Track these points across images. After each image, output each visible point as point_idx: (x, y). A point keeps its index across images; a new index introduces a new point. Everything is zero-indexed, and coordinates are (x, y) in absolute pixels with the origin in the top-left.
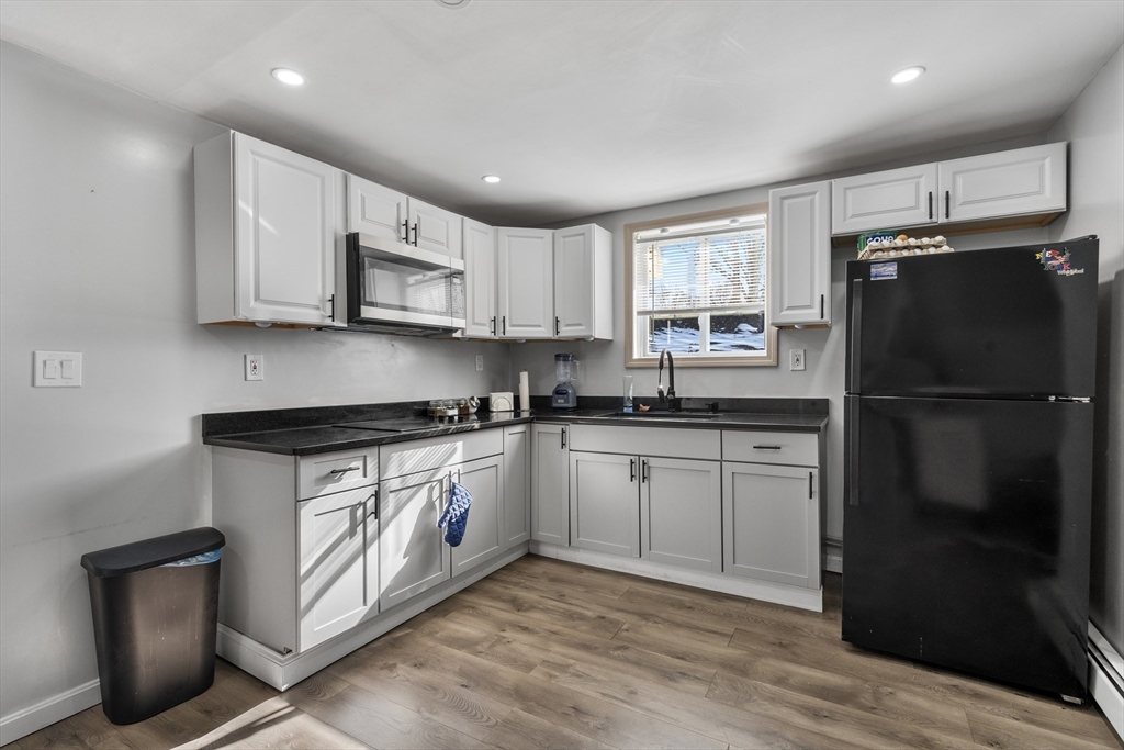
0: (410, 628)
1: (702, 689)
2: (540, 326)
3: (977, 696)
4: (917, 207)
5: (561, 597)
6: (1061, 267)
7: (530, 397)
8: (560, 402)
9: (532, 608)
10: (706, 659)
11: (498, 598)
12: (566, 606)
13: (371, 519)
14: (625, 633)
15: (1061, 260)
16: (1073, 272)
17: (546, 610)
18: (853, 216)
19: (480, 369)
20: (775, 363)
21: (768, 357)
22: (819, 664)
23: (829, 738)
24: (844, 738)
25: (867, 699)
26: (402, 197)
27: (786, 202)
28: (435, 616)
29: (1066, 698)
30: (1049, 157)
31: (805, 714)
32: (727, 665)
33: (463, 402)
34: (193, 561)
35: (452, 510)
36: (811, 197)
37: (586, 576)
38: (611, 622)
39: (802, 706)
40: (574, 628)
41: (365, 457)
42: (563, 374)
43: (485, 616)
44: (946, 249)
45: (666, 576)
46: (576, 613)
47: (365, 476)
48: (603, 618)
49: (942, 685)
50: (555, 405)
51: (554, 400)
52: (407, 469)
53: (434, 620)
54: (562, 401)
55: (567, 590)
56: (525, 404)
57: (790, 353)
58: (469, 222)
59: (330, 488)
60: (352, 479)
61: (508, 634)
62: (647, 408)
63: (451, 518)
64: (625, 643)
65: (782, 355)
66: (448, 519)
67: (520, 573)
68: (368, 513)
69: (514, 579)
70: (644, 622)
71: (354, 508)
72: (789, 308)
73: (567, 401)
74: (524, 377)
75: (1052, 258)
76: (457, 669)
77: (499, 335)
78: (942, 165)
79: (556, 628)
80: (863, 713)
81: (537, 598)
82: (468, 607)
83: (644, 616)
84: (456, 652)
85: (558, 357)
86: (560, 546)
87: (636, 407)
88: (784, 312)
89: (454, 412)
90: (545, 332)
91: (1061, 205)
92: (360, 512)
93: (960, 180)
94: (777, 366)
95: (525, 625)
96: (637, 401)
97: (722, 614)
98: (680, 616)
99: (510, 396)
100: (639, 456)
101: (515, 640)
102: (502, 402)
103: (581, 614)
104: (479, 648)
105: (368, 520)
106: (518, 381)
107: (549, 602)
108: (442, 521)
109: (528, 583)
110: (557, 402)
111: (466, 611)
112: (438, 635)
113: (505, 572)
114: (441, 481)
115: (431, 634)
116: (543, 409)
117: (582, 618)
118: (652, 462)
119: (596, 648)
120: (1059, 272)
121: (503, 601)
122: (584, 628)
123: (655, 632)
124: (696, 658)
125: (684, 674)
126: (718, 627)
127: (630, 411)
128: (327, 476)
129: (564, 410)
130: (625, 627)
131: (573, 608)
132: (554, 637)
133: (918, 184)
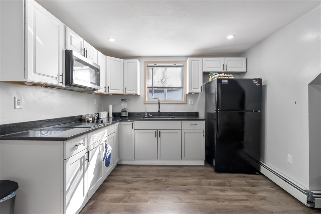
0: (94, 200)
1: (195, 192)
2: (119, 90)
3: (243, 177)
4: (220, 67)
5: (139, 176)
6: (256, 84)
7: (113, 113)
8: (124, 114)
9: (132, 182)
10: (190, 184)
11: (119, 181)
12: (143, 179)
13: (86, 162)
14: (165, 182)
15: (257, 82)
16: (258, 85)
17: (137, 181)
18: (208, 67)
19: (95, 104)
20: (186, 103)
21: (184, 101)
22: (213, 178)
23: (229, 195)
24: (231, 194)
25: (228, 184)
26: (82, 40)
27: (193, 62)
28: (101, 193)
29: (256, 173)
30: (243, 60)
31: (220, 191)
32: (196, 184)
33: (93, 115)
34: (5, 199)
35: (107, 154)
36: (198, 61)
37: (141, 168)
38: (159, 180)
39: (218, 189)
40: (150, 185)
41: (84, 138)
42: (124, 105)
43: (118, 189)
44: (233, 78)
45: (164, 164)
46: (147, 180)
47: (84, 146)
48: (156, 179)
49: (237, 176)
50: (122, 115)
51: (122, 114)
52: (95, 141)
53: (101, 195)
54: (125, 114)
55: (139, 174)
56: (111, 116)
57: (190, 100)
58: (99, 52)
59: (75, 152)
60: (81, 147)
61: (131, 192)
62: (152, 115)
63: (107, 157)
64: (168, 185)
65: (188, 100)
66: (106, 157)
67: (120, 171)
68: (85, 159)
69: (119, 174)
70: (168, 178)
71: (81, 159)
72: (193, 89)
73: (126, 114)
74: (111, 106)
75: (255, 82)
76: (123, 209)
77: (107, 92)
78: (225, 58)
79: (145, 186)
80: (229, 187)
81: (132, 178)
82: (110, 187)
83: (167, 176)
84: (118, 204)
85: (122, 100)
86: (131, 160)
87: (148, 116)
88: (192, 90)
89: (91, 119)
90: (121, 92)
91: (245, 70)
92: (83, 160)
93: (229, 62)
94: (186, 104)
95: (135, 188)
96: (148, 113)
97: (184, 171)
98: (175, 174)
99: (106, 113)
100: (157, 130)
101: (135, 194)
102: (104, 115)
103: (149, 180)
104: (125, 200)
105: (85, 163)
106: (109, 108)
107: (136, 178)
108: (104, 158)
109: (125, 174)
110: (123, 115)
111: (110, 188)
112: (107, 200)
113: (114, 172)
114: (102, 144)
115: (104, 200)
116: (117, 117)
117: (150, 181)
118: (162, 131)
119: (161, 189)
120: (256, 85)
121: (121, 182)
122: (153, 184)
123: (172, 180)
124: (188, 184)
125: (188, 190)
126: (186, 175)
127: (147, 116)
128: (74, 147)
129: (125, 117)
130: (164, 181)
131: (146, 179)
132: (146, 189)
133: (221, 62)
